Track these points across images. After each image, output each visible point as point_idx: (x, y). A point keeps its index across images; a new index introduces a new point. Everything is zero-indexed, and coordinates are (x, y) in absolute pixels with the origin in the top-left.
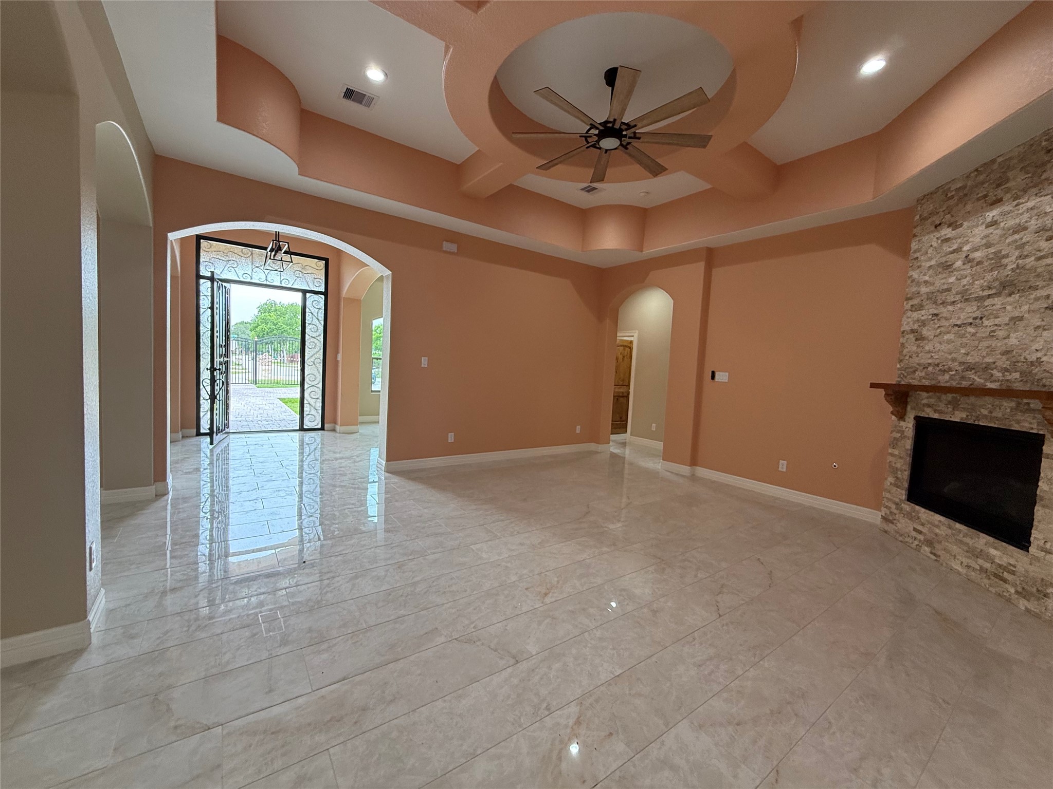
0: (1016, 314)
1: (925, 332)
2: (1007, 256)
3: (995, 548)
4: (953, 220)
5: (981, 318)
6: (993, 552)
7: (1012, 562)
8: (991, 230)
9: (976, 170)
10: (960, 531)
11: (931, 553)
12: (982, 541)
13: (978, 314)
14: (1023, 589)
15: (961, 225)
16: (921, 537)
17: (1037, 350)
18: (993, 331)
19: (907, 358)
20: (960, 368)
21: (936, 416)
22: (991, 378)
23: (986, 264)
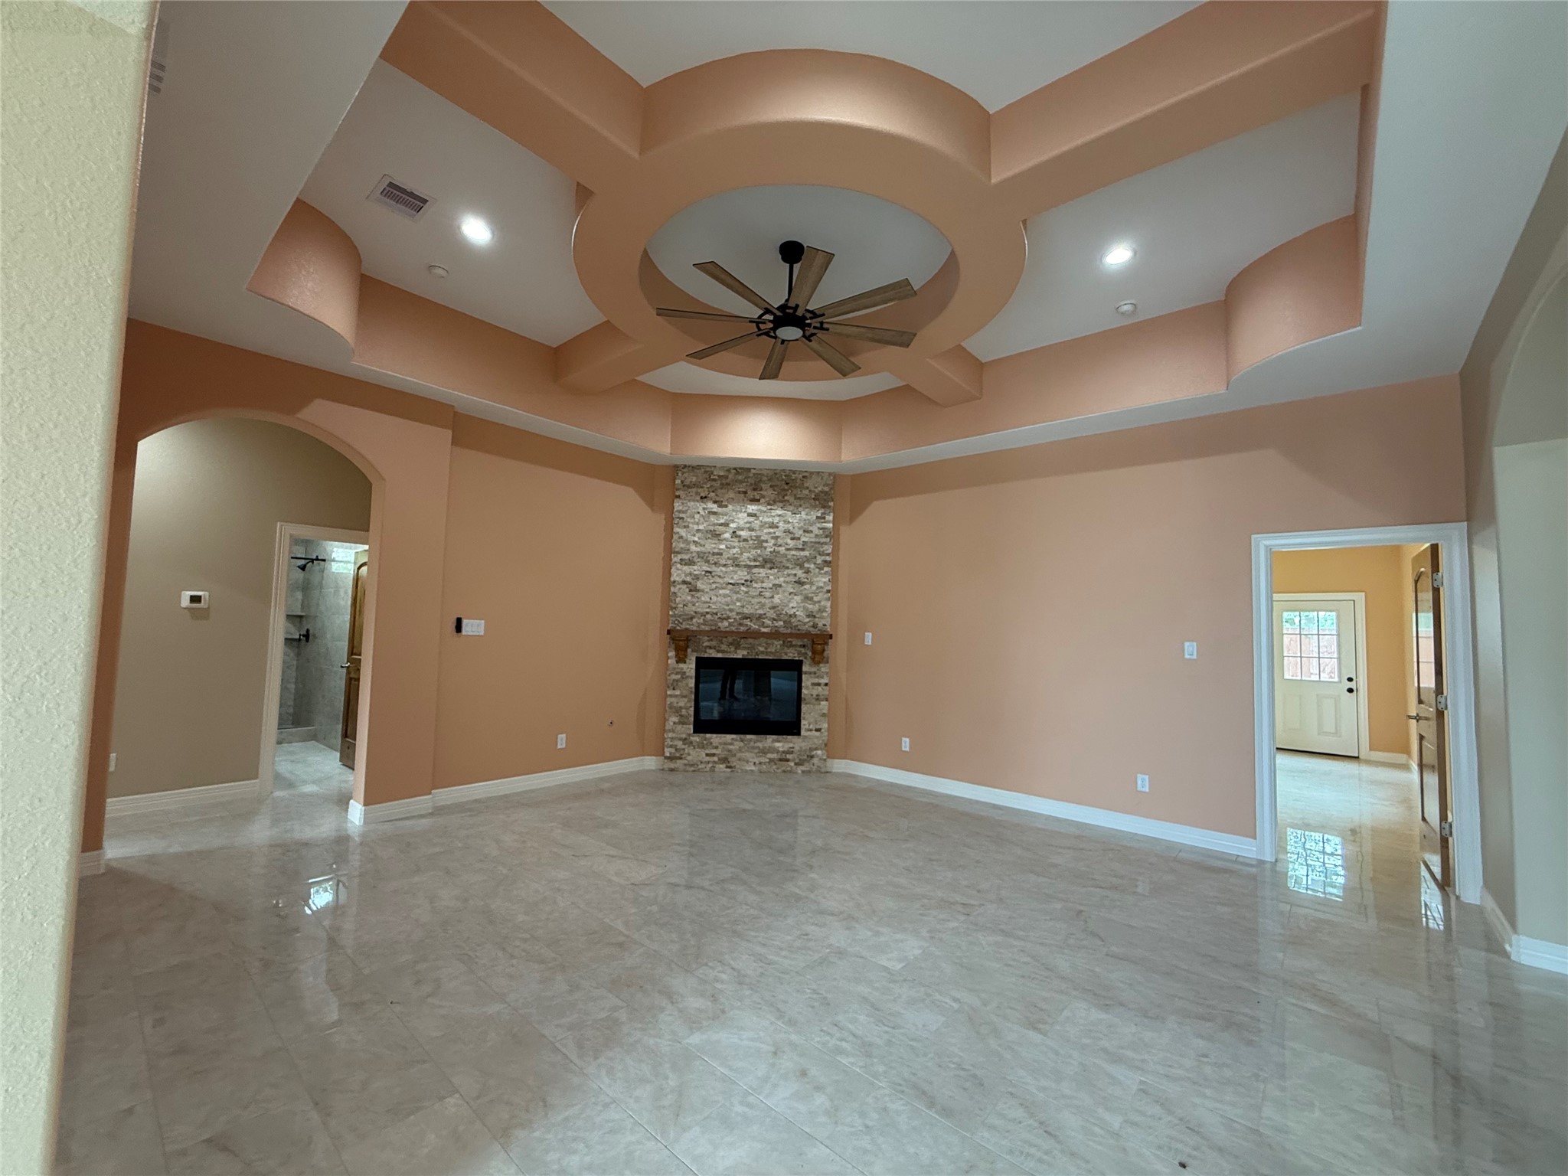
0: (777, 582)
1: (699, 585)
2: (767, 541)
3: (779, 742)
4: (717, 499)
5: (751, 582)
6: (777, 745)
7: (791, 745)
8: (751, 519)
9: (735, 469)
10: (751, 740)
11: (727, 767)
12: (771, 742)
13: (748, 577)
14: (800, 759)
15: (726, 506)
16: (716, 759)
17: (793, 608)
18: (761, 592)
19: (681, 606)
20: (738, 617)
21: (720, 655)
22: (763, 625)
23: (751, 542)
